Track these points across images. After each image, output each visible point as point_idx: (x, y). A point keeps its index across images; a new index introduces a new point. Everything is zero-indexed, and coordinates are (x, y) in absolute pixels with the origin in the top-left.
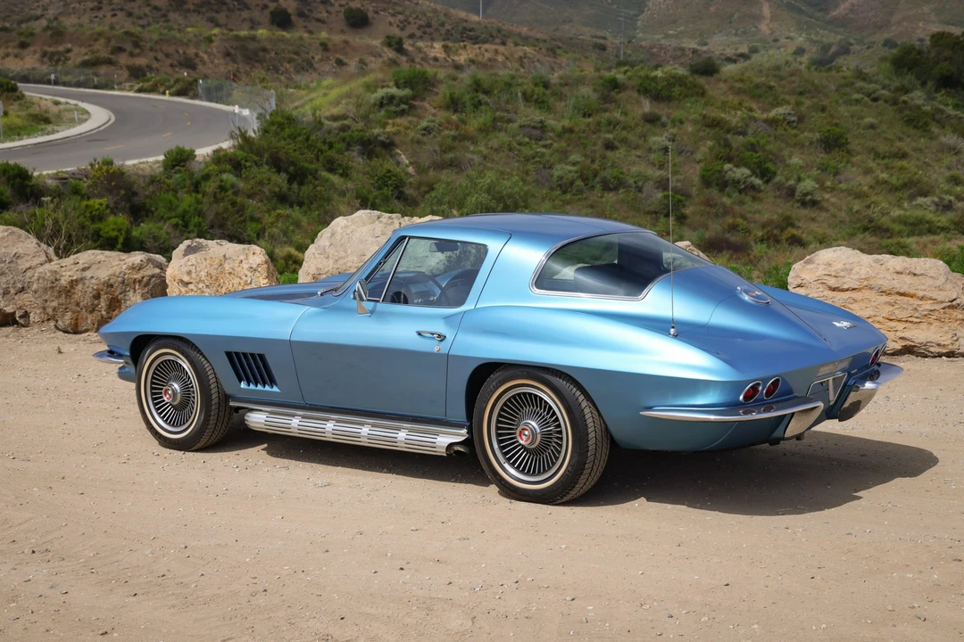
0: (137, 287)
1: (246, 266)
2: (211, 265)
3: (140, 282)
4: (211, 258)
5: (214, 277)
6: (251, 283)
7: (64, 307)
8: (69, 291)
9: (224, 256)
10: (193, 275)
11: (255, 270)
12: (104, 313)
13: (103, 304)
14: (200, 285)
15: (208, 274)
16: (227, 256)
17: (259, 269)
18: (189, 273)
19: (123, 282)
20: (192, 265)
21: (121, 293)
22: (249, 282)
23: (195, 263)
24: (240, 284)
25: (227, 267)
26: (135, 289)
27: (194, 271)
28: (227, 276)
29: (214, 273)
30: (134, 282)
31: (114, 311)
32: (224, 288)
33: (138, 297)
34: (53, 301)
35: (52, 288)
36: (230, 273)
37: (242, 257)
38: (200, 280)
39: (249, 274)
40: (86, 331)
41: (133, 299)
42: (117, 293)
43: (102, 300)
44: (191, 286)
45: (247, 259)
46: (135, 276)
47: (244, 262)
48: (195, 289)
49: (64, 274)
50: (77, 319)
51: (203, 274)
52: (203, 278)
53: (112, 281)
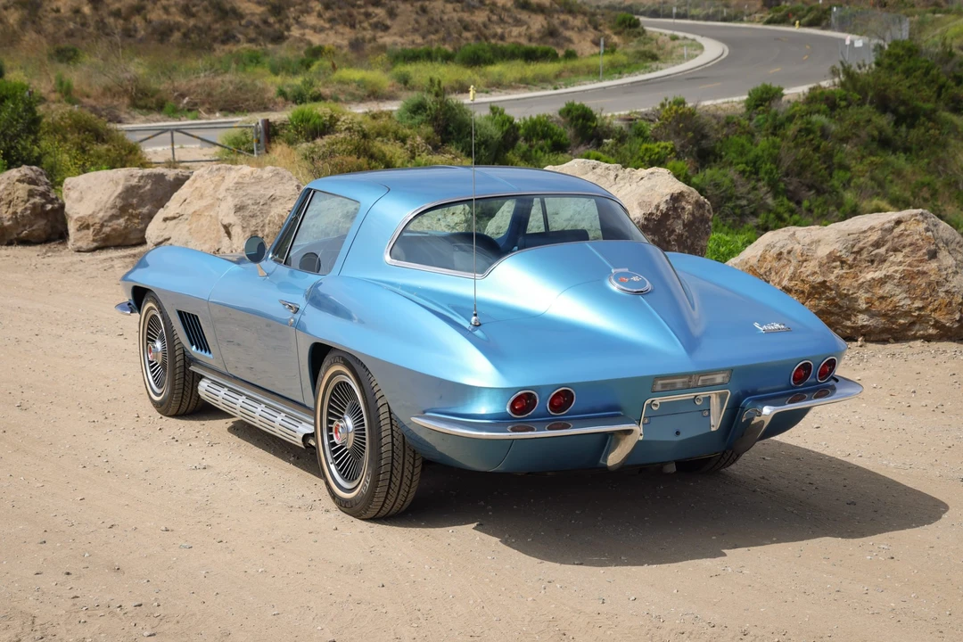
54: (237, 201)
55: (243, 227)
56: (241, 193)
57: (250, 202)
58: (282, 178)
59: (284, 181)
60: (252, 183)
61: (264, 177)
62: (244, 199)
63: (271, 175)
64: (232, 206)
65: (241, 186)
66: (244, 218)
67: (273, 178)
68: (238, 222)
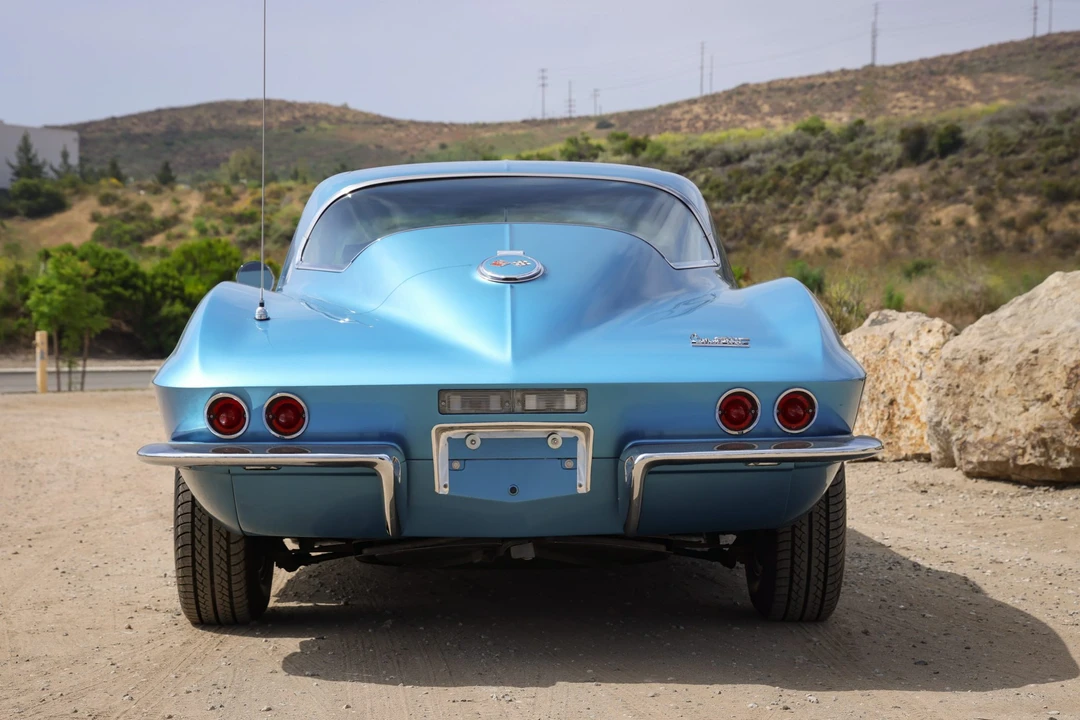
1: (914, 349)
4: (874, 336)
5: (872, 366)
6: (920, 378)
9: (892, 334)
11: (927, 357)
16: (895, 334)
17: (933, 356)
22: (918, 375)
24: (905, 378)
25: (891, 350)
28: (890, 364)
29: (873, 359)
32: (883, 384)
36: (895, 361)
37: (911, 336)
39: (916, 361)
45: (917, 339)
47: (914, 343)
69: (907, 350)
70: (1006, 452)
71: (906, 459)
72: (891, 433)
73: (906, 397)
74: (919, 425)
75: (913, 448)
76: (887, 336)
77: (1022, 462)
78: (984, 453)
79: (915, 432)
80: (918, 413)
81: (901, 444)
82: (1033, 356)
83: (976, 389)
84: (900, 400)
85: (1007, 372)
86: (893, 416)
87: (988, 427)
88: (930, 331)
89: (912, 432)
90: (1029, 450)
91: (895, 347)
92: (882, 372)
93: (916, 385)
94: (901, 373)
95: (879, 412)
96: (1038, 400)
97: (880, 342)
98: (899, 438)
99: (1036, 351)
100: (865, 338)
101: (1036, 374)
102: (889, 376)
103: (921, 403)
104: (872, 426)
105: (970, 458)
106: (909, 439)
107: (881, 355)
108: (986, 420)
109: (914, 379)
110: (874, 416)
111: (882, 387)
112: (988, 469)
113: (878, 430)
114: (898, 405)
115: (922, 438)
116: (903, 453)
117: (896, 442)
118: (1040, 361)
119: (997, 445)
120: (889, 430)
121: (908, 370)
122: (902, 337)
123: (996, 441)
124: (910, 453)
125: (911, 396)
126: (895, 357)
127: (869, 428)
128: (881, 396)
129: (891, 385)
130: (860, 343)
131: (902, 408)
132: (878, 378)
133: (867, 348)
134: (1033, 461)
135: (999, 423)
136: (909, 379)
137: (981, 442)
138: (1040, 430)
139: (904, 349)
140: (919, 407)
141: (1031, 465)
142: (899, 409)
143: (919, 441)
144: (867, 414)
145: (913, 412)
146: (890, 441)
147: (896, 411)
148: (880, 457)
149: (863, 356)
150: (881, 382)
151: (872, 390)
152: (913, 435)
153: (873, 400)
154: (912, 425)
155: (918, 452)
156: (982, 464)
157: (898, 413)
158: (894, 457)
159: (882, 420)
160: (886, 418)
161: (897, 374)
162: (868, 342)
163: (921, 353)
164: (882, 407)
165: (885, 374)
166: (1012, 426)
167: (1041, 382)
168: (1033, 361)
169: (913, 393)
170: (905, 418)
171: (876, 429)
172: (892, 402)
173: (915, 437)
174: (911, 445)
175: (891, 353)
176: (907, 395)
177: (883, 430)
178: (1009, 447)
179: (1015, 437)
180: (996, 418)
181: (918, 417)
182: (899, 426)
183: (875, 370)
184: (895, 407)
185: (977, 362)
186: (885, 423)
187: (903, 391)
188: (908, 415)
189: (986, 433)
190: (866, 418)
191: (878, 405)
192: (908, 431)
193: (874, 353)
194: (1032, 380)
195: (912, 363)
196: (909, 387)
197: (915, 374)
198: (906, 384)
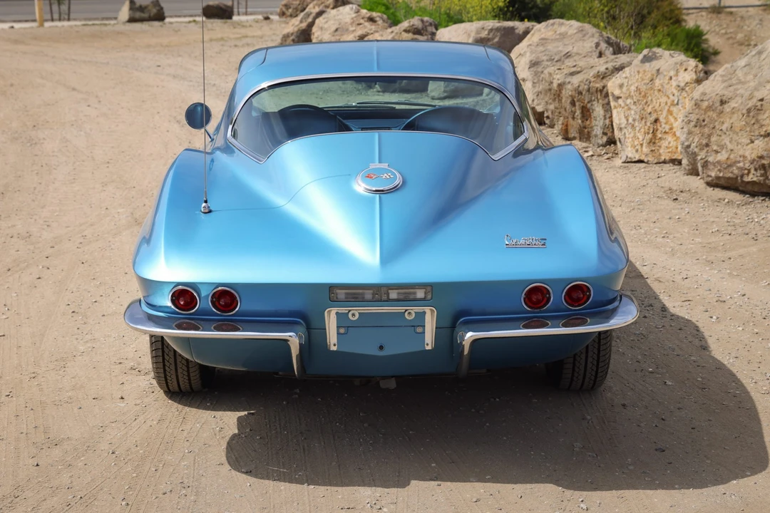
0: (599, 97)
1: (674, 83)
2: (643, 80)
3: (601, 91)
4: (645, 71)
5: (643, 94)
6: (677, 104)
7: (558, 111)
8: (559, 96)
9: (658, 70)
10: (624, 89)
11: (683, 89)
12: (580, 121)
13: (578, 113)
14: (629, 101)
15: (638, 89)
16: (660, 70)
17: (687, 89)
18: (621, 86)
19: (589, 90)
20: (626, 78)
21: (589, 102)
22: (676, 102)
23: (628, 76)
24: (666, 103)
25: (657, 82)
26: (597, 98)
27: (626, 84)
28: (656, 92)
29: (643, 88)
30: (597, 91)
31: (587, 120)
32: (650, 107)
33: (601, 108)
34: (551, 104)
35: (550, 90)
36: (659, 90)
37: (672, 73)
38: (629, 95)
39: (675, 92)
40: (574, 138)
41: (597, 109)
42: (586, 102)
43: (577, 108)
44: (620, 101)
45: (677, 75)
46: (598, 85)
47: (674, 78)
48: (623, 105)
49: (555, 77)
50: (567, 126)
51: (633, 88)
52: (632, 94)
53: (581, 88)
54: (533, 57)
55: (534, 83)
56: (541, 48)
57: (545, 58)
58: (584, 36)
59: (585, 38)
60: (557, 39)
61: (569, 34)
62: (540, 55)
63: (575, 31)
64: (528, 62)
65: (545, 41)
66: (536, 74)
67: (577, 35)
68: (530, 77)
69: (668, 83)
70: (736, 172)
71: (664, 162)
72: (654, 143)
73: (666, 118)
74: (675, 138)
75: (670, 154)
76: (654, 72)
77: (747, 179)
78: (720, 171)
79: (672, 143)
80: (674, 130)
81: (661, 151)
82: (759, 103)
83: (717, 123)
84: (662, 119)
85: (740, 113)
86: (657, 131)
87: (724, 152)
88: (686, 70)
89: (669, 143)
90: (753, 171)
91: (660, 80)
92: (650, 98)
93: (674, 109)
94: (664, 100)
95: (646, 128)
96: (761, 136)
97: (649, 75)
98: (660, 147)
99: (762, 100)
100: (638, 72)
101: (760, 117)
102: (655, 101)
103: (677, 123)
104: (641, 138)
105: (710, 173)
106: (667, 148)
107: (649, 86)
108: (723, 147)
109: (673, 104)
110: (643, 130)
111: (649, 110)
112: (722, 182)
113: (645, 141)
114: (660, 123)
115: (677, 148)
116: (663, 158)
117: (658, 150)
118: (764, 108)
119: (730, 166)
120: (653, 141)
121: (669, 98)
122: (665, 73)
123: (729, 162)
124: (667, 158)
125: (670, 117)
126: (660, 87)
127: (638, 138)
128: (648, 115)
129: (656, 107)
130: (635, 76)
131: (663, 126)
132: (647, 102)
133: (640, 80)
134: (755, 179)
135: (732, 150)
136: (669, 104)
137: (719, 162)
138: (761, 157)
139: (667, 82)
140: (675, 125)
141: (753, 181)
142: (661, 126)
143: (674, 150)
144: (638, 129)
145: (671, 129)
146: (653, 149)
147: (659, 127)
148: (646, 160)
149: (636, 85)
150: (649, 106)
151: (642, 112)
152: (671, 145)
153: (642, 119)
154: (670, 138)
155: (674, 158)
156: (718, 178)
157: (660, 129)
158: (656, 161)
159: (648, 133)
160: (651, 132)
161: (661, 100)
162: (640, 75)
163: (679, 86)
164: (648, 124)
165: (652, 100)
166: (741, 153)
167: (764, 123)
168: (759, 107)
169: (671, 114)
170: (665, 132)
171: (643, 140)
172: (656, 121)
173: (671, 147)
174: (669, 152)
175: (657, 85)
176: (667, 116)
177: (648, 141)
178: (738, 168)
179: (743, 161)
180: (730, 146)
181: (675, 132)
182: (660, 138)
183: (645, 96)
184: (658, 124)
185: (718, 104)
186: (650, 136)
187: (665, 113)
188: (667, 131)
189: (722, 157)
190: (637, 131)
191: (645, 122)
192: (667, 143)
193: (645, 84)
194: (757, 121)
195: (672, 92)
196: (668, 110)
197: (673, 101)
198: (667, 108)
